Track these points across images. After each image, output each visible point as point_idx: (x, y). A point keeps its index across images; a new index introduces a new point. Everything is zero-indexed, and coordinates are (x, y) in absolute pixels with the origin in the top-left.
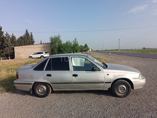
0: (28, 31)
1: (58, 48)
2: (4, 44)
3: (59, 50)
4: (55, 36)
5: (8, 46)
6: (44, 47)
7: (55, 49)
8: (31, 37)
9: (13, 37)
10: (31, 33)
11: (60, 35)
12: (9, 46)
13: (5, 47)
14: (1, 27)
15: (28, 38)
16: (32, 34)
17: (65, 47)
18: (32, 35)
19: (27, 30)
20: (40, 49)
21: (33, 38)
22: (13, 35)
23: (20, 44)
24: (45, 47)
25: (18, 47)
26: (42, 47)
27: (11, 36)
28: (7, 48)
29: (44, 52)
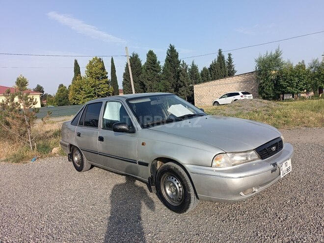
0: (222, 53)
1: (274, 82)
2: (179, 82)
3: (276, 85)
4: (267, 53)
5: (185, 85)
6: (245, 82)
7: (266, 85)
8: (229, 64)
9: (194, 68)
10: (230, 55)
11: (280, 50)
12: (187, 85)
13: (180, 87)
14: (178, 54)
15: (223, 66)
16: (232, 57)
17: (293, 76)
18: (230, 59)
19: (220, 50)
20: (237, 85)
21: (233, 64)
22: (193, 64)
23: (206, 79)
24: (247, 81)
25: (199, 86)
26: (241, 82)
27: (190, 67)
28: (183, 88)
29: (240, 93)
